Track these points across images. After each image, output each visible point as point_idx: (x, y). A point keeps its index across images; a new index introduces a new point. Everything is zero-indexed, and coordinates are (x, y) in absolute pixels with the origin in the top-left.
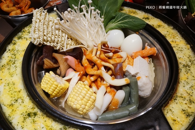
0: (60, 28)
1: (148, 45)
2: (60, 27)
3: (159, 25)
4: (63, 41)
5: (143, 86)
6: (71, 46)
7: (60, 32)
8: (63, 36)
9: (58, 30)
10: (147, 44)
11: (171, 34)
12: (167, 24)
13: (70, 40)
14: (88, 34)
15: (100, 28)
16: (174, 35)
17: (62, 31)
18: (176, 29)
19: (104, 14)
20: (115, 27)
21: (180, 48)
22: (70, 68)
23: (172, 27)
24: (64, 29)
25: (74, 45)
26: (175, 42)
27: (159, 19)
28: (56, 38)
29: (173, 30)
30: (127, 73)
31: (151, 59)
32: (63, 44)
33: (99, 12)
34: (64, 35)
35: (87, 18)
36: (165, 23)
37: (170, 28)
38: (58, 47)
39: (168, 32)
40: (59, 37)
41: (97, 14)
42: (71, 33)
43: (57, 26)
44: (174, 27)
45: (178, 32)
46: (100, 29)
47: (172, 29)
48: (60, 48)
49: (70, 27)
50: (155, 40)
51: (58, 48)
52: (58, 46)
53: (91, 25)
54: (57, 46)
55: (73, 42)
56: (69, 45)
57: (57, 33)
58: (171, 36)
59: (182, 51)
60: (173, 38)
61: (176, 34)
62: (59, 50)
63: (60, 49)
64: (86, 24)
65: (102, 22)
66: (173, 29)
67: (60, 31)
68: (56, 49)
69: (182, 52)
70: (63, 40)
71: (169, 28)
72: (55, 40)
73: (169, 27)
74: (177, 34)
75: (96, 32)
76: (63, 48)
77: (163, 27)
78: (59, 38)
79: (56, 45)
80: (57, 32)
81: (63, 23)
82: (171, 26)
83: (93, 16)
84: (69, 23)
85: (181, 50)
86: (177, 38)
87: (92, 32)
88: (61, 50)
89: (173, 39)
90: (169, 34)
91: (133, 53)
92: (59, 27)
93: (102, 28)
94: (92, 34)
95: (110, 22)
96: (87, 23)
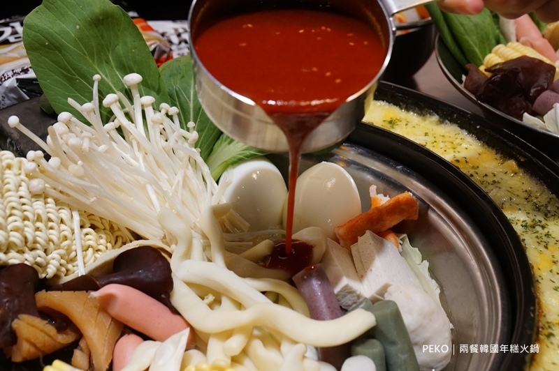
0: (48, 189)
1: (378, 193)
2: (47, 185)
3: (389, 120)
4: (66, 238)
5: (421, 327)
6: (97, 255)
7: (48, 205)
8: (62, 221)
9: (42, 199)
10: (373, 189)
11: (440, 139)
12: (414, 112)
13: (91, 230)
14: (153, 197)
15: (190, 167)
16: (451, 140)
17: (57, 202)
18: (452, 121)
19: (194, 117)
20: (248, 153)
21: (486, 175)
22: (122, 335)
23: (436, 118)
24: (61, 192)
25: (107, 247)
26: (466, 162)
27: (383, 101)
28: (38, 229)
29: (443, 125)
30: (349, 296)
31: (405, 235)
32: (69, 250)
33: (174, 110)
34: (64, 214)
35: (134, 138)
36: (408, 109)
37: (431, 122)
38: (50, 266)
39: (426, 134)
40: (50, 224)
41: (169, 120)
42: (93, 202)
43: (37, 184)
44: (440, 117)
45: (462, 127)
46: (190, 171)
47: (437, 125)
48: (58, 270)
49: (86, 179)
50: (397, 170)
51: (51, 271)
52: (52, 261)
53: (156, 161)
54: (48, 263)
55: (101, 238)
56: (90, 249)
57: (40, 212)
58: (442, 145)
59: (499, 182)
60: (452, 150)
61: (456, 136)
62: (56, 277)
63: (59, 273)
64: (136, 159)
65: (191, 145)
66: (441, 122)
67: (50, 200)
68: (44, 275)
69: (499, 185)
70: (67, 233)
71: (427, 122)
72: (38, 239)
73: (425, 120)
74: (461, 136)
75: (181, 183)
76: (70, 266)
77: (406, 125)
78: (51, 231)
79: (45, 259)
80: (39, 206)
81: (59, 168)
82: (430, 114)
83: (153, 127)
84: (82, 166)
85: (494, 182)
86: (466, 148)
87: (166, 187)
88: (63, 275)
89: (454, 154)
90: (434, 140)
91: (340, 227)
92: (45, 188)
93: (195, 165)
94: (171, 194)
95: (219, 142)
96: (140, 156)
